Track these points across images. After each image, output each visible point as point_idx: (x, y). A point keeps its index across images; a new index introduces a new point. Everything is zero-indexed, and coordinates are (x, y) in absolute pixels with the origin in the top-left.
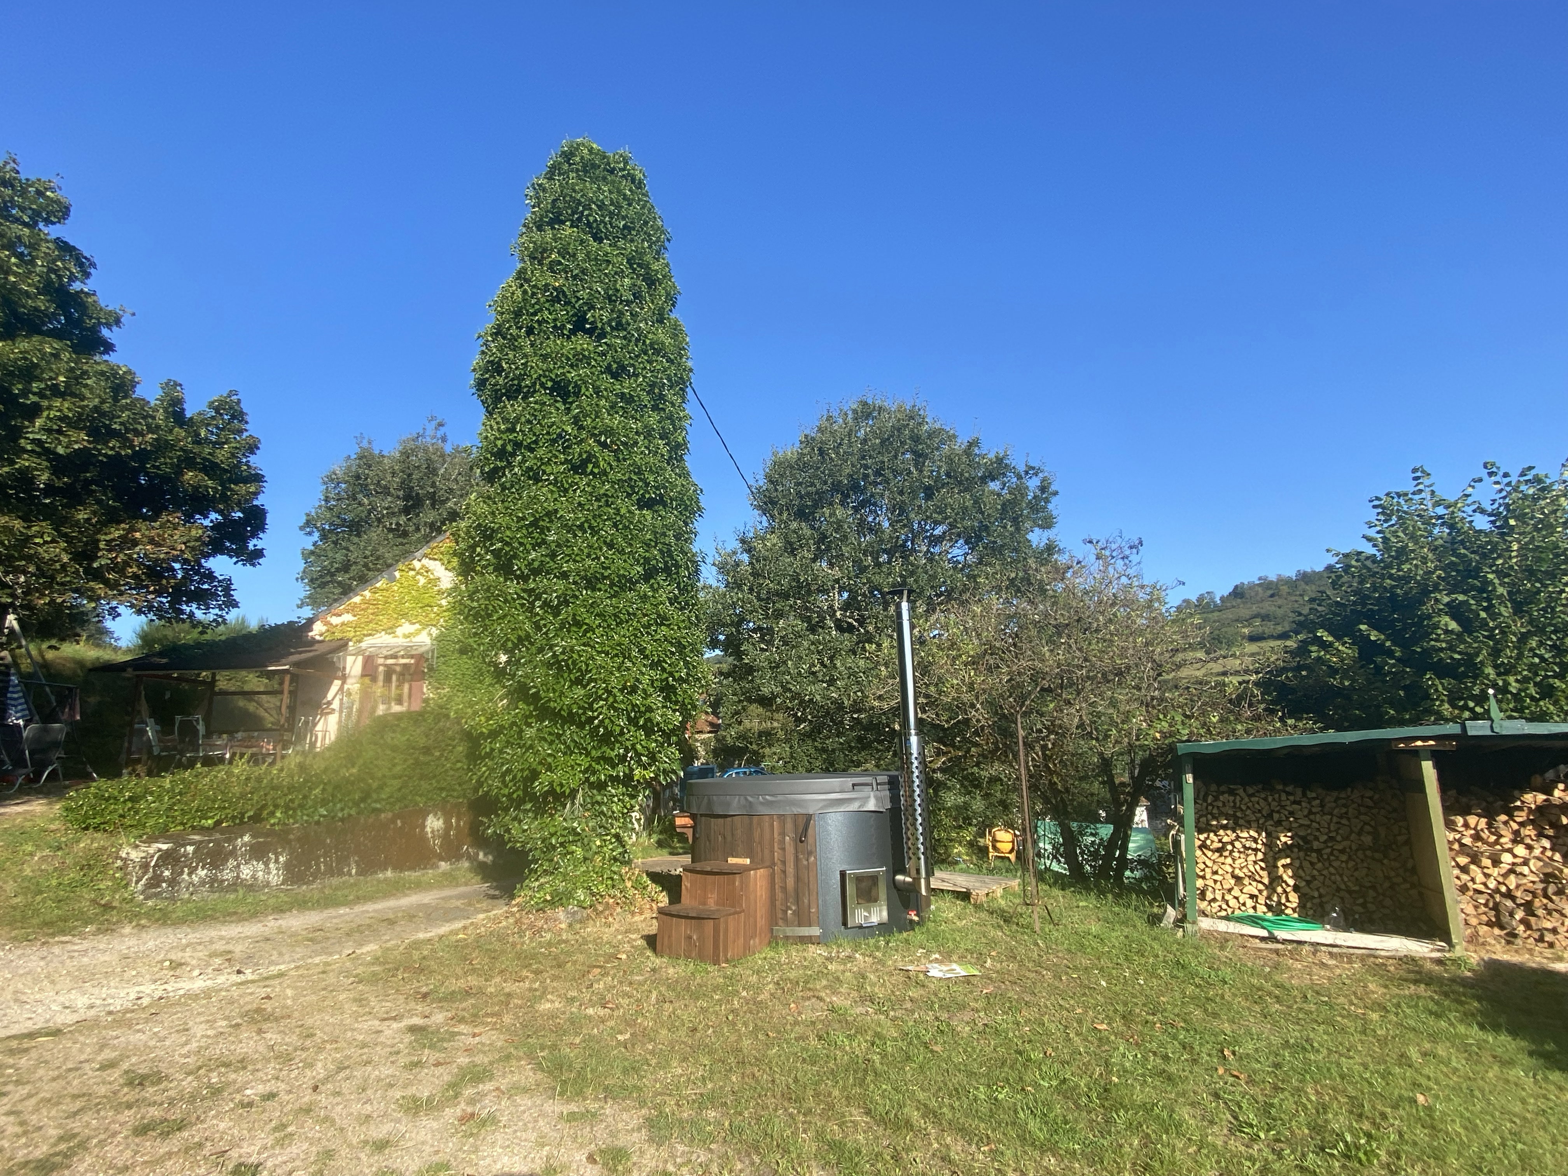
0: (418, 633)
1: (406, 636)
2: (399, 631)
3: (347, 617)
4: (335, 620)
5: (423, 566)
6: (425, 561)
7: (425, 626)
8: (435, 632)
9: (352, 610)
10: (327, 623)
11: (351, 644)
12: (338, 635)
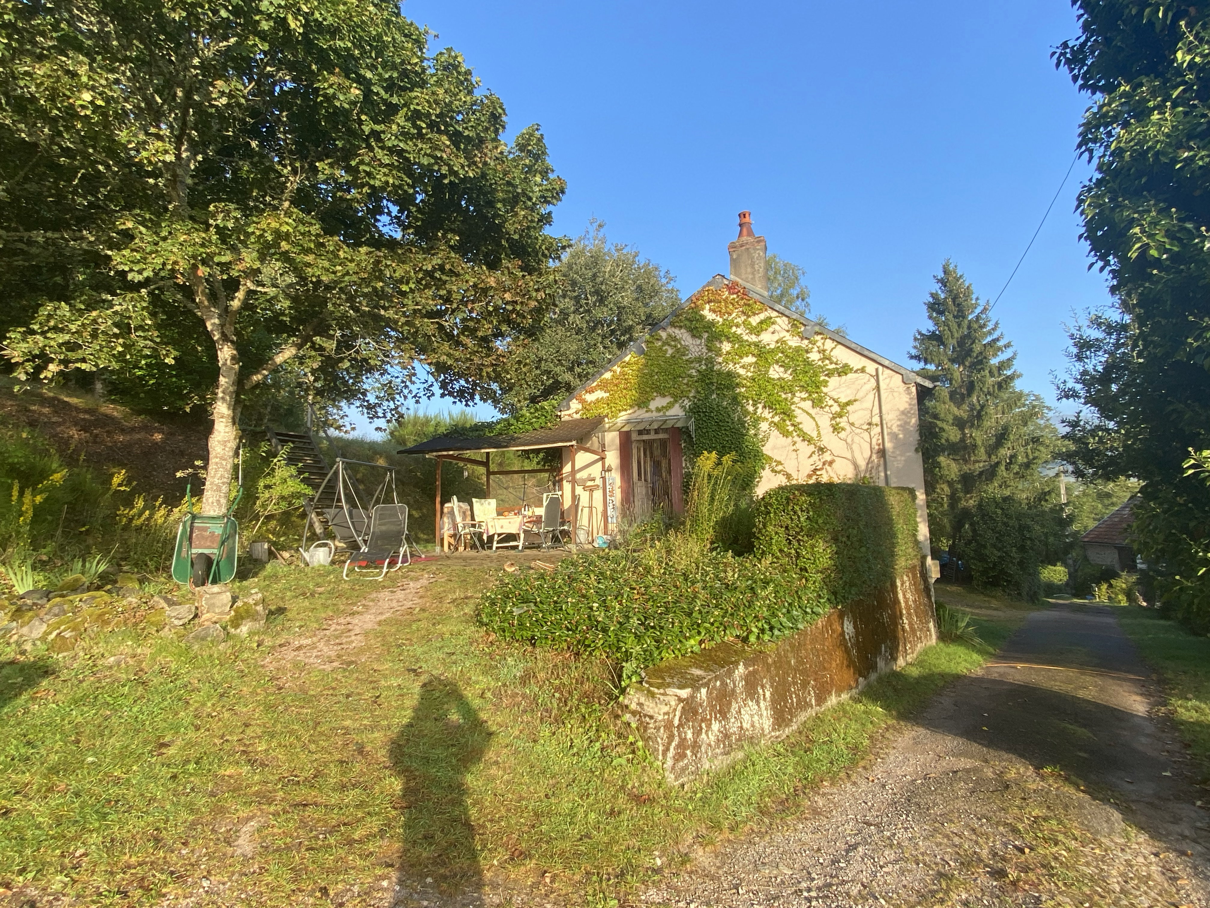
0: (670, 406)
1: (658, 410)
2: (653, 405)
3: (599, 394)
4: (590, 398)
5: (669, 335)
6: (670, 330)
7: (676, 398)
8: (687, 403)
9: (604, 386)
10: (582, 401)
11: (606, 420)
12: (596, 412)
